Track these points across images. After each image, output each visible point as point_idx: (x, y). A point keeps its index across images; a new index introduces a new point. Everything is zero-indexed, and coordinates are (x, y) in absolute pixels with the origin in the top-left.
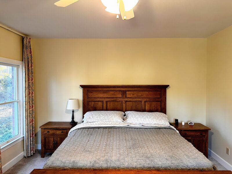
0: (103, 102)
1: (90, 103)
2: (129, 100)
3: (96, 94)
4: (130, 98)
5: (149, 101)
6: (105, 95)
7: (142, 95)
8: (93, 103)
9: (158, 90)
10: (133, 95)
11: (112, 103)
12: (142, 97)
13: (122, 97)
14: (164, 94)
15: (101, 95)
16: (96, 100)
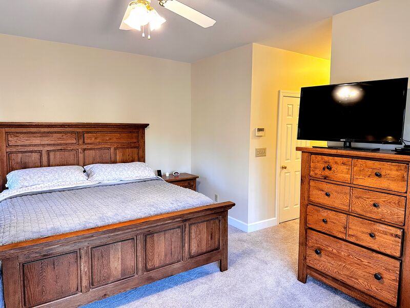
0: (40, 152)
1: (13, 156)
2: (90, 147)
3: (27, 139)
4: (91, 144)
5: (122, 148)
6: (46, 141)
7: (110, 139)
8: (20, 155)
9: (134, 131)
10: (96, 138)
11: (58, 153)
12: (111, 141)
13: (77, 143)
14: (142, 137)
15: (37, 141)
16: (26, 150)
